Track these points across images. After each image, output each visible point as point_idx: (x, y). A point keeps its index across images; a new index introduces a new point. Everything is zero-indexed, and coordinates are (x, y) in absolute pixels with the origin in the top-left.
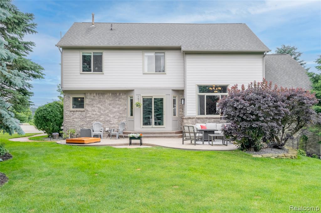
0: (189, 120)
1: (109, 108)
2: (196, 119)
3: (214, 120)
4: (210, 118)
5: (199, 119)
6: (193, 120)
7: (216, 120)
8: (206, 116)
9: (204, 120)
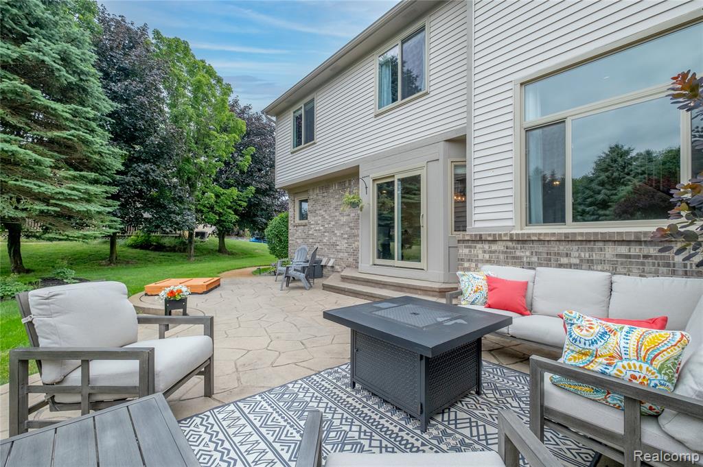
0: (479, 245)
1: (336, 216)
2: (510, 244)
3: (623, 250)
4: (588, 241)
5: (524, 242)
6: (494, 247)
7: (635, 250)
8: (570, 227)
9: (555, 248)
